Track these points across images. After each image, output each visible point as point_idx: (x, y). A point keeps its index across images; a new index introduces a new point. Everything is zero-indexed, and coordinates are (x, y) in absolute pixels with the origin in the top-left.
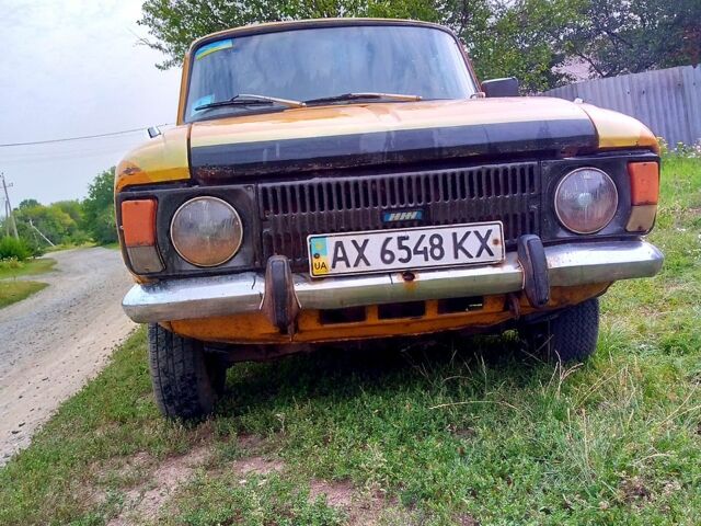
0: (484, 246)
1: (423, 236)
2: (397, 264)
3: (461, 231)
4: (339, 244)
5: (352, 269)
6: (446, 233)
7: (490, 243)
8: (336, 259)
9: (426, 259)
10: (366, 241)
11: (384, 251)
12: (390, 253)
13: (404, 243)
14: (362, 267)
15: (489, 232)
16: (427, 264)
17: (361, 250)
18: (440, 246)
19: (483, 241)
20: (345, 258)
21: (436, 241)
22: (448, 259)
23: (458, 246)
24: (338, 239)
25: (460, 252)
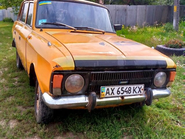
0: (140, 90)
1: (127, 87)
2: (120, 95)
3: (135, 86)
4: (108, 89)
5: (110, 96)
6: (132, 87)
7: (141, 90)
8: (107, 93)
9: (127, 93)
10: (114, 88)
11: (118, 91)
12: (119, 92)
13: (123, 89)
14: (113, 95)
15: (141, 87)
16: (127, 95)
17: (113, 91)
18: (130, 90)
19: (140, 89)
20: (109, 93)
21: (130, 89)
22: (132, 94)
23: (134, 90)
24: (108, 88)
25: (134, 92)
